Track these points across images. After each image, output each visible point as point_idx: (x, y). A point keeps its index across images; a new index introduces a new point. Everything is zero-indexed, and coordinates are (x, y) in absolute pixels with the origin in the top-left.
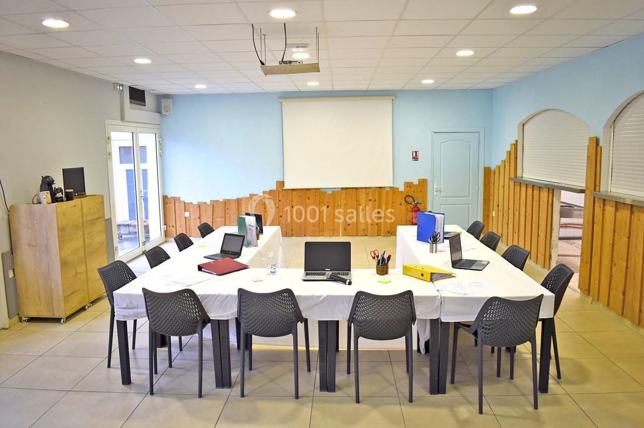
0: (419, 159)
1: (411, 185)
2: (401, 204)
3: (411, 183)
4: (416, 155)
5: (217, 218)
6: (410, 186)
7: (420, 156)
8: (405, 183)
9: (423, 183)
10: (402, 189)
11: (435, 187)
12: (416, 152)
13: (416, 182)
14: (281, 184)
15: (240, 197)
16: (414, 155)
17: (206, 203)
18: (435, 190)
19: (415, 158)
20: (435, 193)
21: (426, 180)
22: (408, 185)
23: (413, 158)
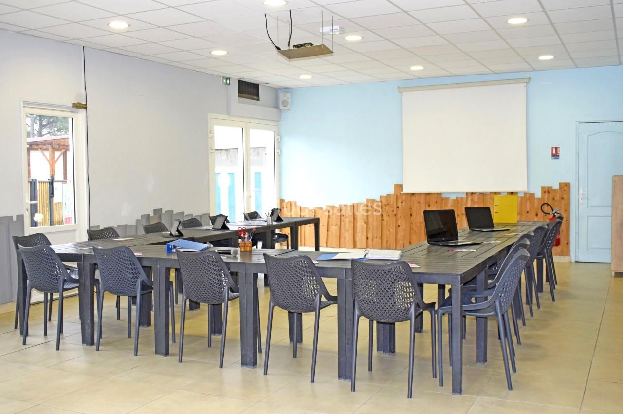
0: (560, 157)
1: (550, 191)
2: (537, 215)
3: (550, 188)
4: (556, 152)
5: (332, 225)
6: (548, 192)
7: (561, 152)
8: (543, 188)
9: (565, 187)
10: (538, 195)
11: (581, 192)
12: (556, 148)
13: (556, 187)
14: (399, 187)
15: (356, 202)
16: (554, 152)
17: (322, 209)
18: (581, 197)
19: (556, 156)
20: (581, 201)
21: (569, 183)
22: (547, 191)
23: (552, 156)
